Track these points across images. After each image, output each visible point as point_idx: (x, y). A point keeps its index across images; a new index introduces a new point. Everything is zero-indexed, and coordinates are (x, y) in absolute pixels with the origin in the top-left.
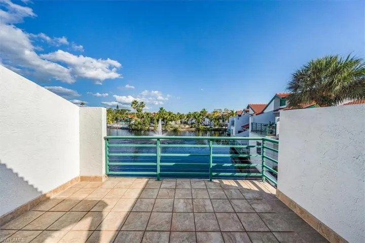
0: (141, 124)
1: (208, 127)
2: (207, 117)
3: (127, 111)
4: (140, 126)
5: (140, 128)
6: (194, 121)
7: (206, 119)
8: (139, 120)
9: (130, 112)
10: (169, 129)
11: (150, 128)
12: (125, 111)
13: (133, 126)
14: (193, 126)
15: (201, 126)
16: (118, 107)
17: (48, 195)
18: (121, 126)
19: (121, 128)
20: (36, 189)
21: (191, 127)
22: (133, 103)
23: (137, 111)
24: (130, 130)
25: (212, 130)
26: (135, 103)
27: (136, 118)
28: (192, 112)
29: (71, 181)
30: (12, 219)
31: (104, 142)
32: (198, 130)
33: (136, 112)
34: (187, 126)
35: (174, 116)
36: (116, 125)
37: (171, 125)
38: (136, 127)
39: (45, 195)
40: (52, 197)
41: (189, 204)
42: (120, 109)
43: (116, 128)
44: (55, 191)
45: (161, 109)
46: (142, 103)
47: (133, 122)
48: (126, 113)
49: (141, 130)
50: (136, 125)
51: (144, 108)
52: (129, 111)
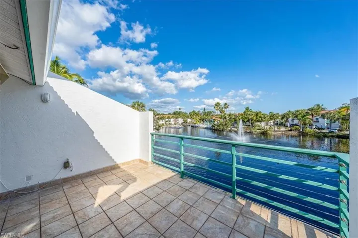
0: (222, 125)
1: (323, 131)
2: (323, 116)
3: (213, 113)
4: (221, 127)
5: (221, 129)
6: (296, 122)
7: (321, 120)
8: (221, 121)
9: (215, 114)
10: (256, 131)
11: (233, 129)
12: (211, 112)
13: (216, 127)
14: (294, 129)
15: (308, 130)
16: (205, 109)
17: (119, 165)
18: (206, 126)
19: (206, 128)
20: (113, 160)
21: (291, 130)
22: (216, 105)
23: (221, 112)
24: (214, 130)
25: (333, 137)
26: (217, 104)
27: (218, 119)
28: (293, 110)
29: (133, 161)
30: (102, 172)
31: (150, 136)
32: (304, 135)
33: (219, 113)
34: (283, 129)
35: (262, 116)
36: (202, 126)
37: (259, 126)
38: (218, 128)
39: (118, 164)
40: (121, 167)
41: (184, 209)
42: (207, 111)
43: (202, 128)
44: (123, 164)
45: (247, 108)
46: (226, 104)
47: (216, 123)
48: (211, 114)
49: (223, 131)
50: (218, 126)
51: (227, 109)
52: (214, 112)
